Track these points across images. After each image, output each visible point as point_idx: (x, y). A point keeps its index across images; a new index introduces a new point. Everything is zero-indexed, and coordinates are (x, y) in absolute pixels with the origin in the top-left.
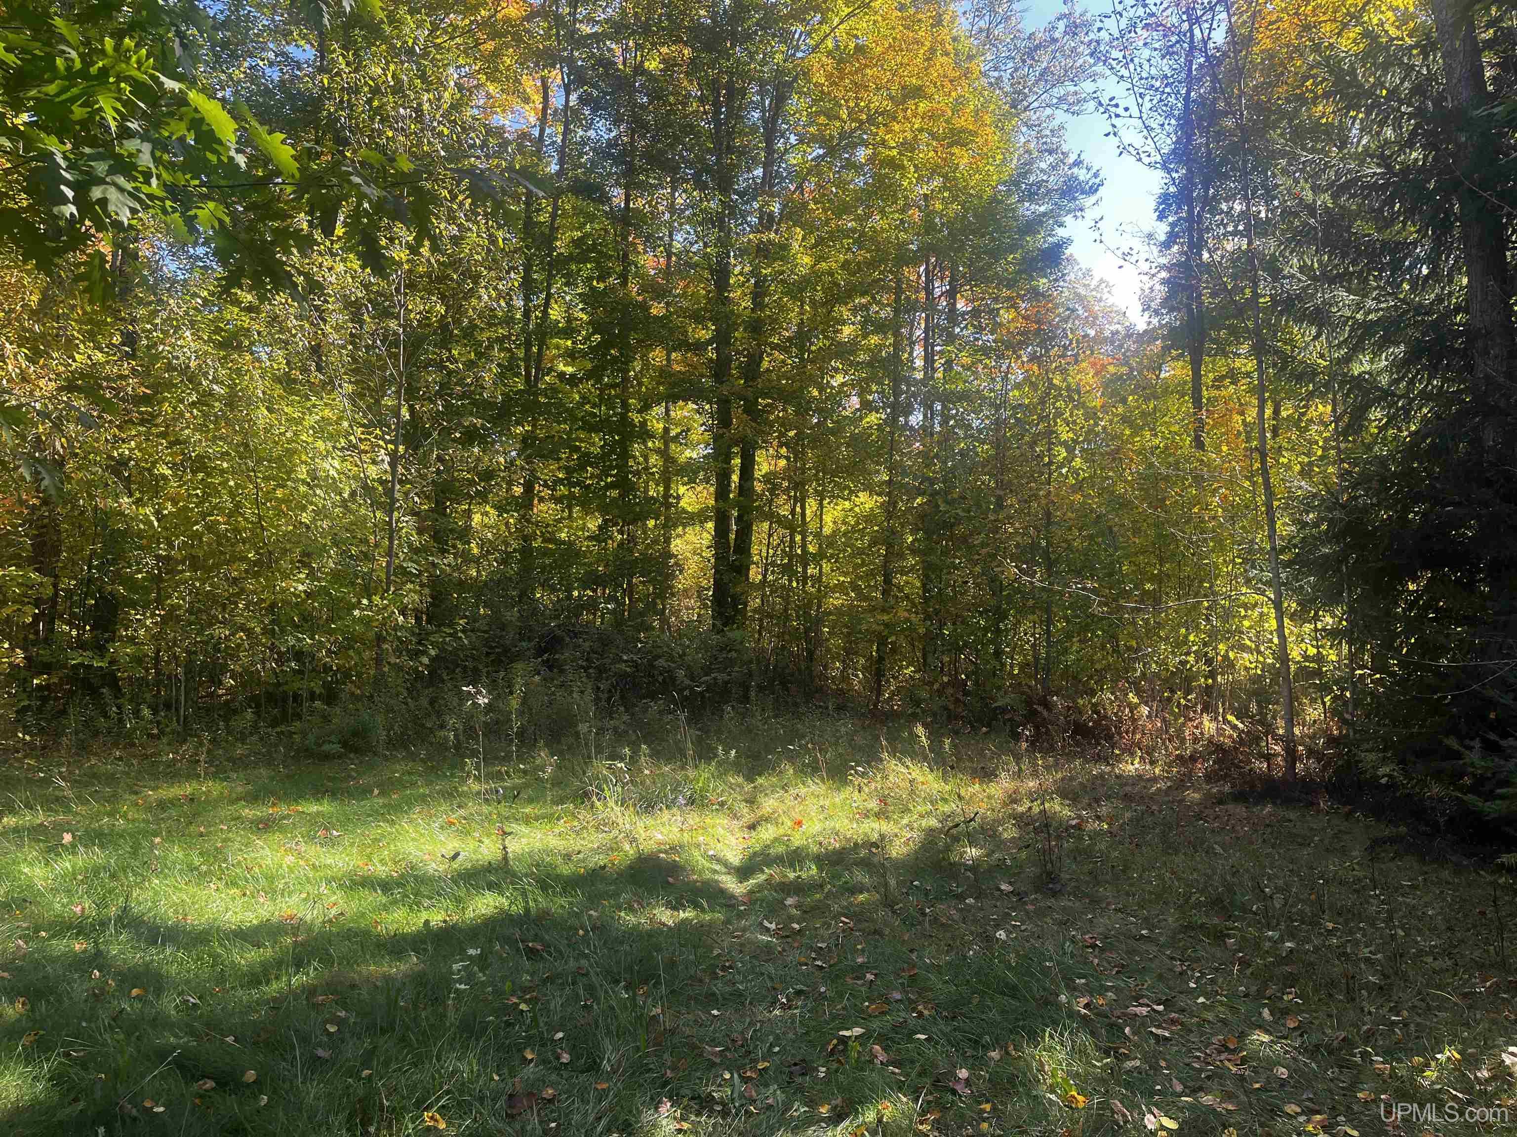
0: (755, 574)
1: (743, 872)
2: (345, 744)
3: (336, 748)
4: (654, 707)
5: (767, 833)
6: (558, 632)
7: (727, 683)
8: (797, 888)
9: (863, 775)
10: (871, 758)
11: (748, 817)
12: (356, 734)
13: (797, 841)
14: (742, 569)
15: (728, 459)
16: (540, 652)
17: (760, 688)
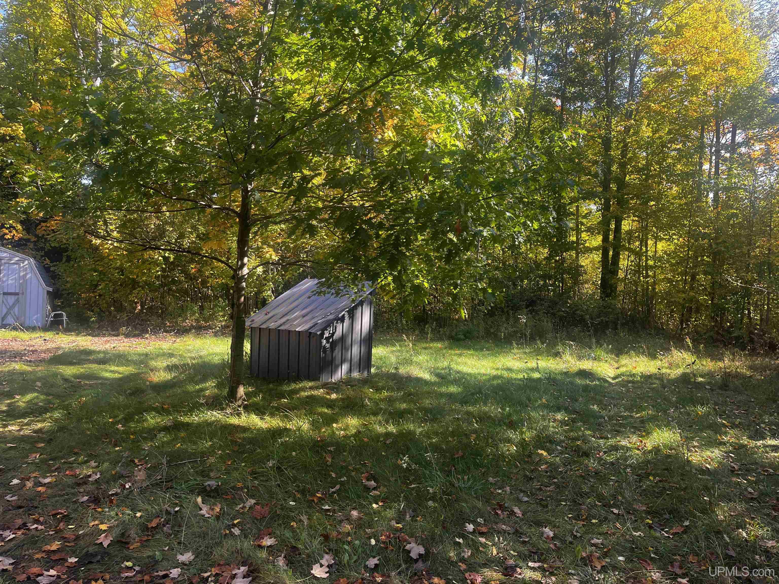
0: (621, 274)
1: (614, 379)
2: (465, 336)
3: (462, 337)
4: (576, 330)
5: (623, 370)
6: (534, 299)
7: (607, 322)
8: (633, 382)
9: (663, 355)
10: (668, 350)
11: (616, 365)
12: (468, 332)
13: (634, 371)
14: (615, 272)
15: (608, 224)
16: (527, 307)
17: (623, 324)
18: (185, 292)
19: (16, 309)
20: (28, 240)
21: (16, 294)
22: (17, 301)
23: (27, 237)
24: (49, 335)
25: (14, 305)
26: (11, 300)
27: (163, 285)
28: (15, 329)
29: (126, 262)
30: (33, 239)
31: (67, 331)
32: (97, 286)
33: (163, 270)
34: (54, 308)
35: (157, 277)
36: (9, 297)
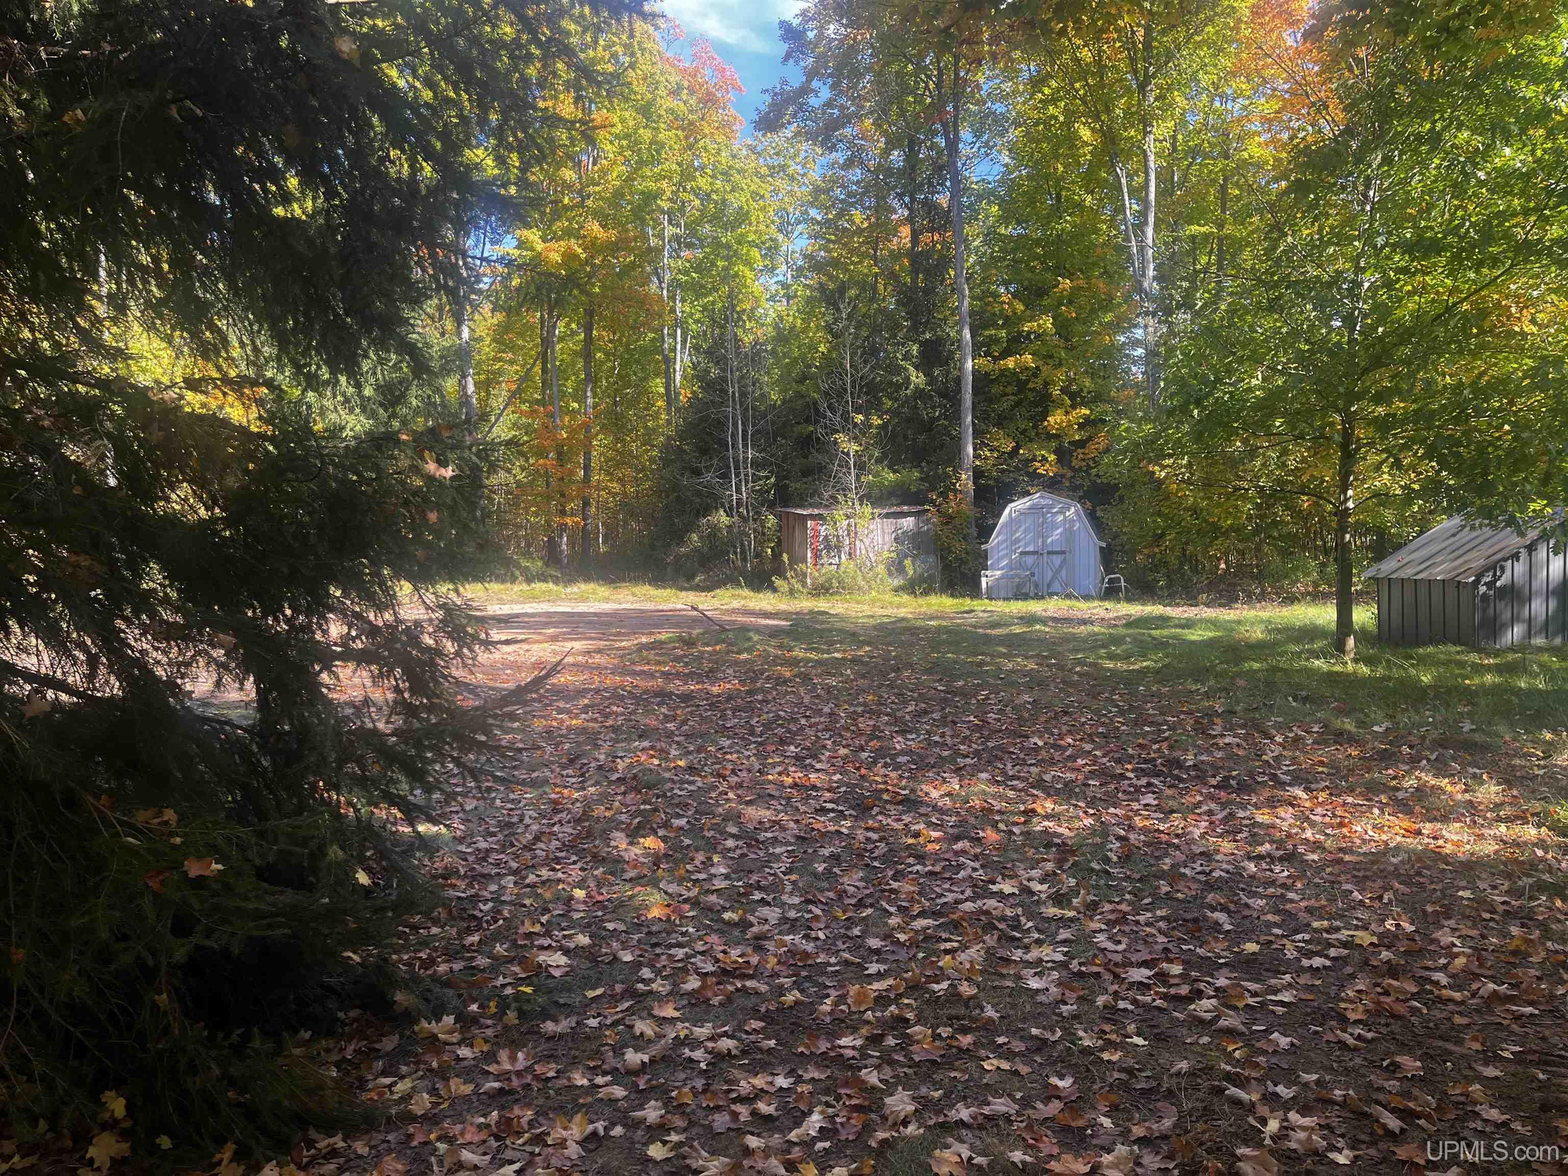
18: (1292, 538)
19: (1064, 573)
20: (1063, 476)
21: (1063, 552)
22: (1064, 561)
23: (1062, 472)
24: (1107, 604)
25: (1061, 567)
26: (1057, 560)
27: (1256, 531)
28: (1069, 596)
29: (1202, 499)
30: (1070, 474)
31: (1129, 600)
32: (1163, 535)
33: (1258, 507)
34: (1108, 570)
35: (1250, 518)
36: (1054, 557)
